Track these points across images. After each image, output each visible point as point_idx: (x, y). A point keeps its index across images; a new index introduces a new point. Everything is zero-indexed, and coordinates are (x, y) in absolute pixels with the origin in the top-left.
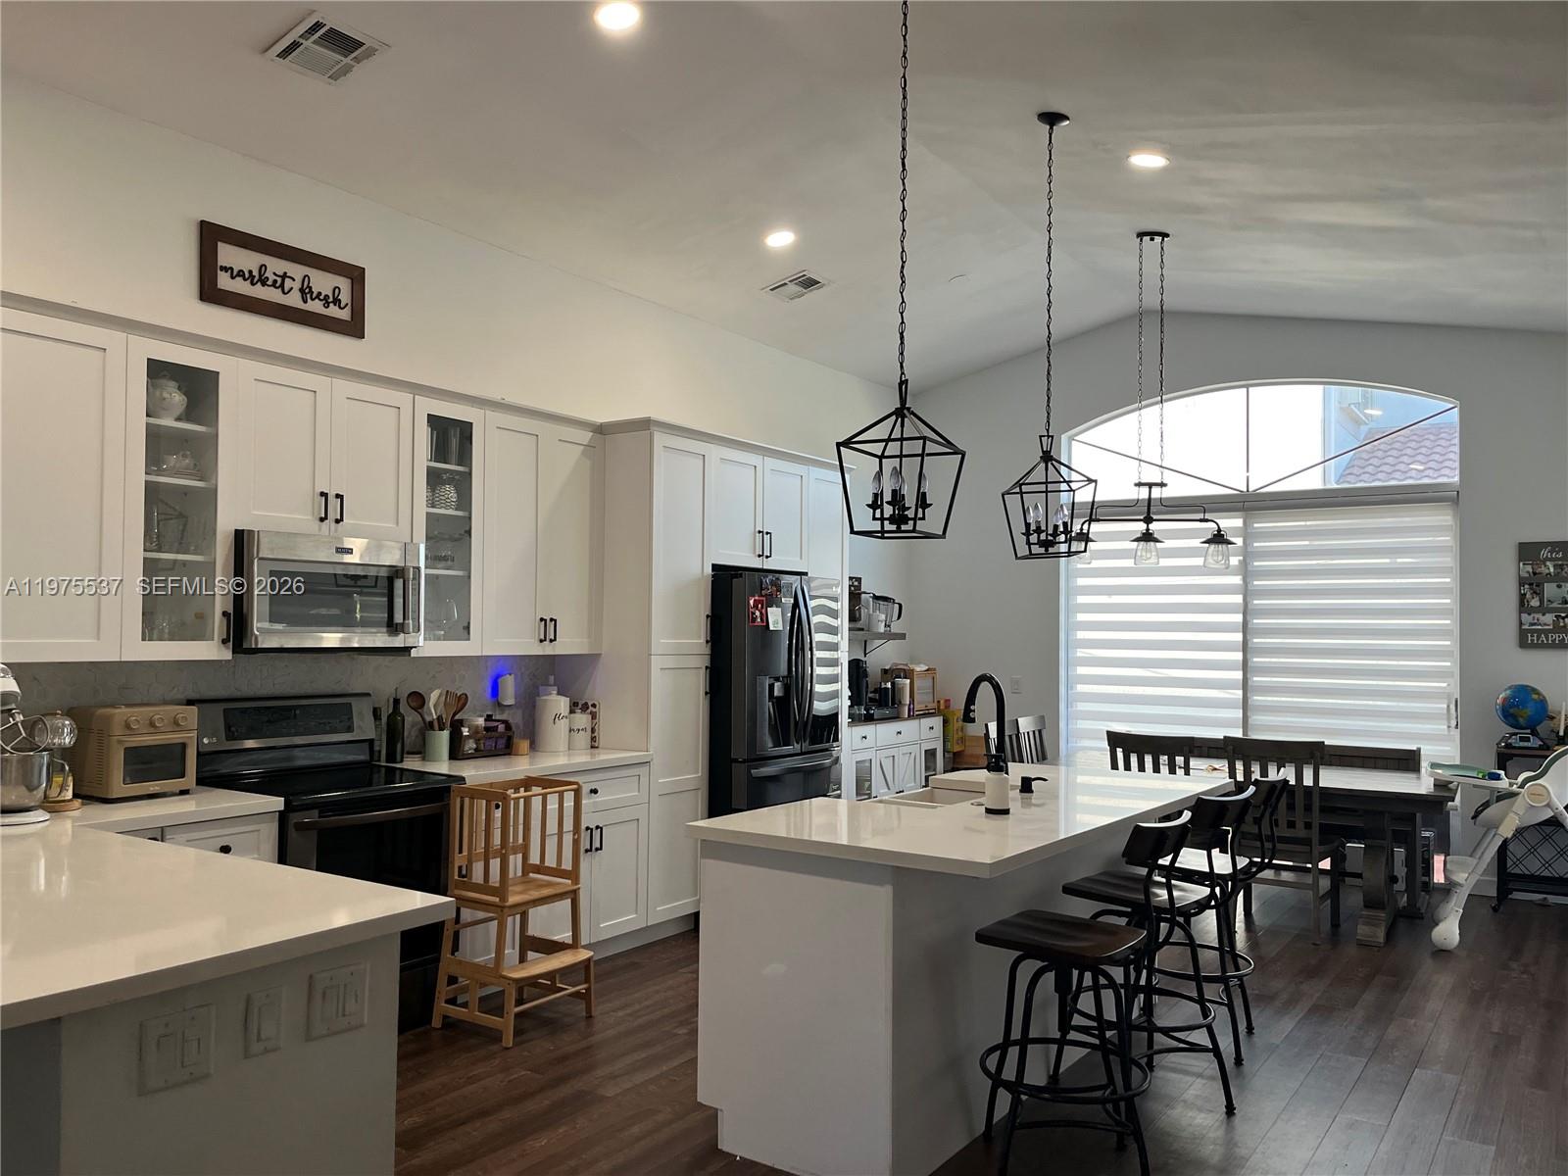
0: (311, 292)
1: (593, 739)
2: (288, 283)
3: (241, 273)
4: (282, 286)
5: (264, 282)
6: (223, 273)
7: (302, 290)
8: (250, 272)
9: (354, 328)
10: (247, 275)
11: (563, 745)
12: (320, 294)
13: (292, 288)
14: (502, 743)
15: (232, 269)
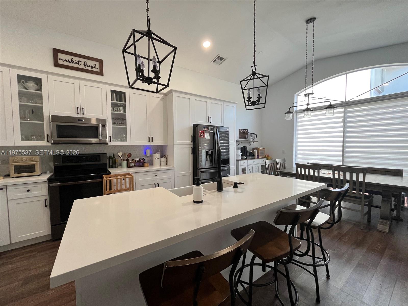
0: (87, 65)
1: (167, 163)
2: (80, 63)
3: (66, 60)
4: (78, 63)
5: (73, 62)
6: (60, 60)
7: (84, 65)
8: (69, 60)
9: (101, 73)
10: (67, 61)
11: (158, 164)
12: (90, 65)
13: (81, 64)
14: (141, 164)
15: (63, 59)
